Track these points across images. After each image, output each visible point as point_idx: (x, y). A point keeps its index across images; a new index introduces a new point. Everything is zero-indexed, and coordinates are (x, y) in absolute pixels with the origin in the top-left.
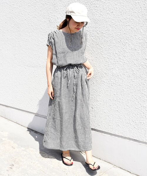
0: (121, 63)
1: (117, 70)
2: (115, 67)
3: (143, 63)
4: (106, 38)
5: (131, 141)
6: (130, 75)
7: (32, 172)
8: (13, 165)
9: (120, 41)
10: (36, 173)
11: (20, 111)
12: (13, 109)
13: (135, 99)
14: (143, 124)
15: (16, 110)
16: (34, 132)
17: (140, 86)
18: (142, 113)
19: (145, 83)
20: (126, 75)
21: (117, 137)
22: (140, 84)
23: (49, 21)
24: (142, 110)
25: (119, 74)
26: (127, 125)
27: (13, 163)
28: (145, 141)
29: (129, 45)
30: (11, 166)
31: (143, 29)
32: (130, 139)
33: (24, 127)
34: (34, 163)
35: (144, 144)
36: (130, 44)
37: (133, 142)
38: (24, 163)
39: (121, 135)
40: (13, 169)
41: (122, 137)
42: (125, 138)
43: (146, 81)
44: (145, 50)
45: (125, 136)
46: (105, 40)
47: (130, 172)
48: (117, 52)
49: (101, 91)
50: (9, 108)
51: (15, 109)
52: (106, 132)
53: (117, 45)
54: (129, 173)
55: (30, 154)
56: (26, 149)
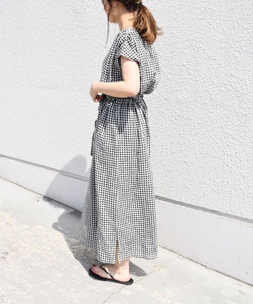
0: (191, 81)
1: (185, 93)
2: (181, 89)
3: (226, 82)
4: (166, 40)
5: (208, 213)
6: (206, 102)
7: (38, 264)
8: (8, 253)
9: (189, 45)
10: (46, 266)
11: (22, 163)
12: (11, 160)
13: (214, 142)
14: (227, 184)
15: (16, 162)
16: (47, 200)
17: (222, 120)
18: (225, 165)
19: (229, 116)
20: (200, 102)
21: (183, 207)
22: (222, 117)
23: (74, 10)
24: (225, 161)
25: (187, 101)
26: (201, 186)
27: (8, 250)
28: (229, 213)
29: (205, 52)
30: (3, 255)
31: (227, 25)
32: (205, 210)
33: (30, 190)
34: (43, 250)
35: (228, 218)
36: (206, 49)
37: (210, 214)
38: (26, 250)
39: (190, 202)
40: (7, 260)
41: (191, 206)
42: (197, 208)
43: (232, 112)
44: (231, 60)
45: (197, 205)
46: (165, 43)
47: (206, 267)
48: (185, 64)
49: (159, 129)
50: (5, 158)
51: (14, 161)
52: (166, 198)
53: (184, 52)
54: (203, 267)
55: (37, 235)
56: (31, 227)
